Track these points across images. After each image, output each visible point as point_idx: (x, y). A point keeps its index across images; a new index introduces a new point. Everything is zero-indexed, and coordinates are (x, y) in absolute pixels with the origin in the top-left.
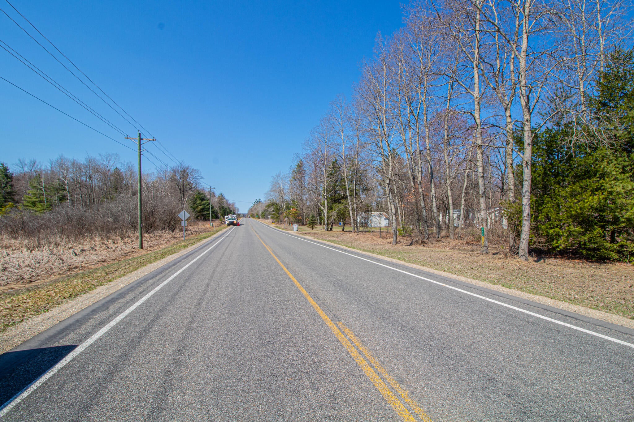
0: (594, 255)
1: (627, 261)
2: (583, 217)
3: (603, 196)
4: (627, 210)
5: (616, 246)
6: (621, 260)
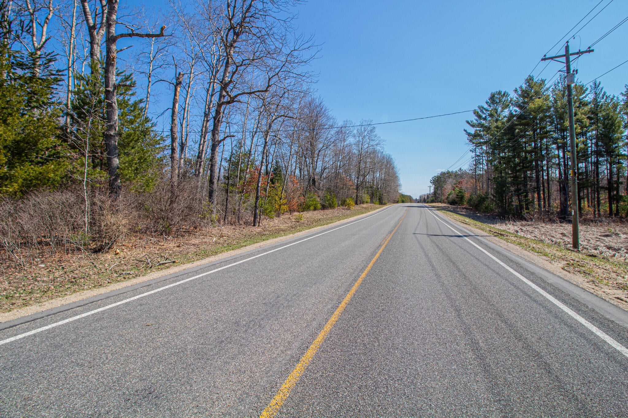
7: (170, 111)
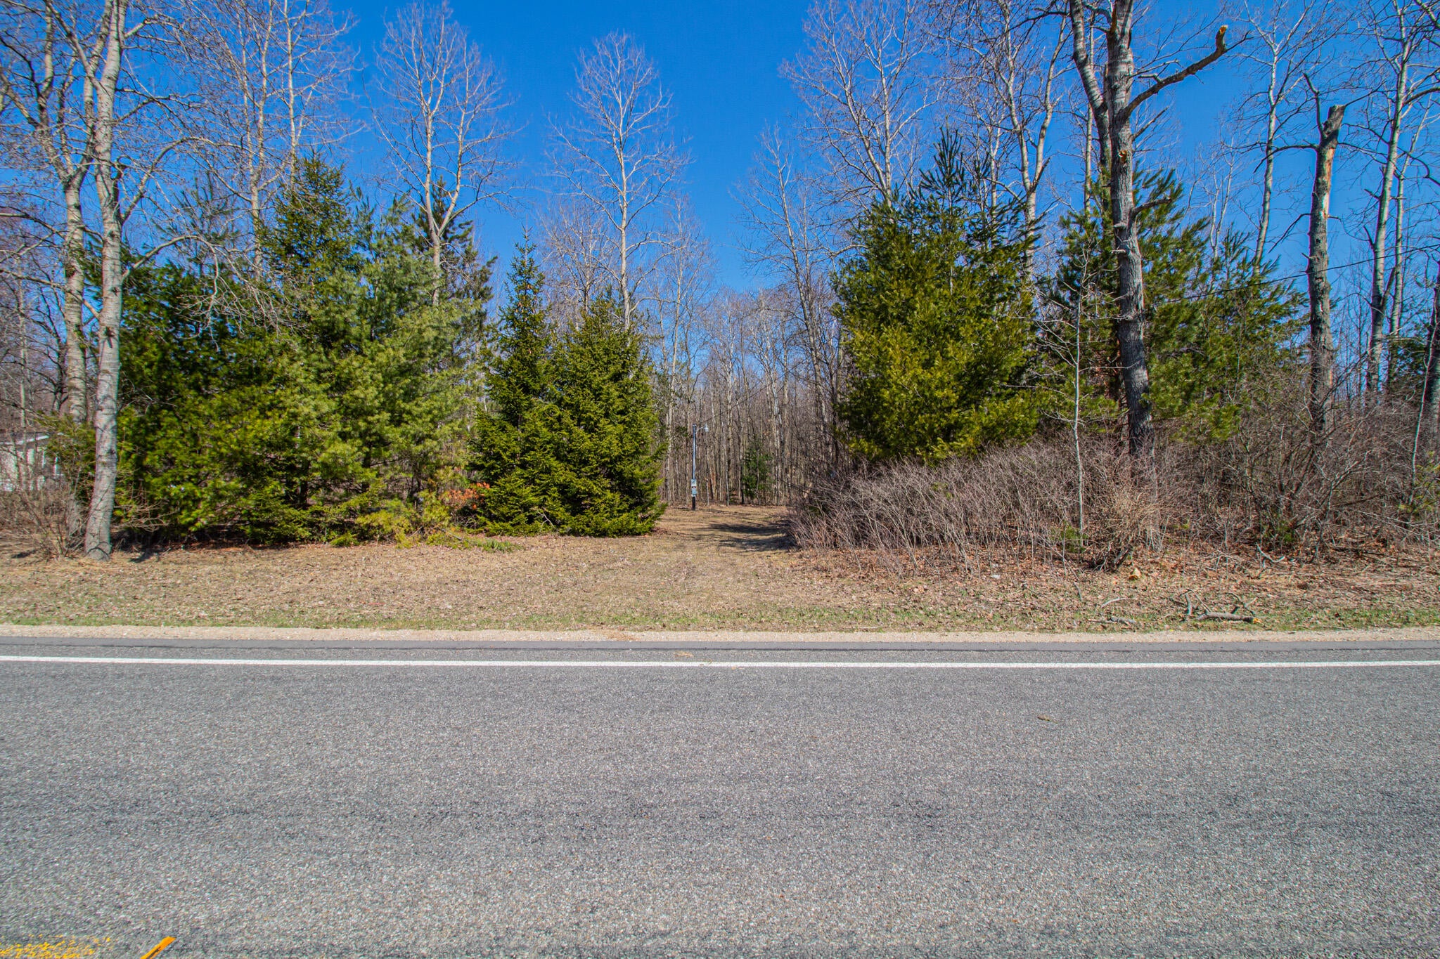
0: (266, 535)
1: (324, 539)
2: (246, 460)
3: (282, 420)
4: (323, 449)
5: (306, 515)
6: (316, 538)
7: (1307, 221)
